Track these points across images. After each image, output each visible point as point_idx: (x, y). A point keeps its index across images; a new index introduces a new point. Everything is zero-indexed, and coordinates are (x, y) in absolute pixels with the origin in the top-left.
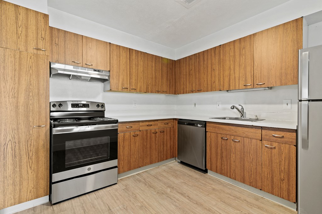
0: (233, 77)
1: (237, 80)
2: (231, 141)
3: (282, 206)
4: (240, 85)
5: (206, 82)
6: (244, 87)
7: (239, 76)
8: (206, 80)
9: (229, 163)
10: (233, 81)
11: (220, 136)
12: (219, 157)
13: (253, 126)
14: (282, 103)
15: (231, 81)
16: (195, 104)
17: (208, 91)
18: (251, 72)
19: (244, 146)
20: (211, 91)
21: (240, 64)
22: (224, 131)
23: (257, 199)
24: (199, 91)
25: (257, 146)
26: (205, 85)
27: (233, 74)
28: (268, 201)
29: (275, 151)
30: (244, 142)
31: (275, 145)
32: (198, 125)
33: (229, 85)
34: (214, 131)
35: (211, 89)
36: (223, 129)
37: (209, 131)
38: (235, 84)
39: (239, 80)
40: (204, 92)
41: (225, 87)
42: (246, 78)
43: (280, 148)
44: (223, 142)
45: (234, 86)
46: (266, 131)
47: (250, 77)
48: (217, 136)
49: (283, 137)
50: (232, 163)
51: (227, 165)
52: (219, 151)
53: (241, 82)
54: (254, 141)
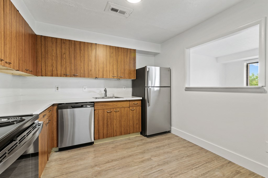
0: (106, 70)
1: (108, 72)
2: (114, 112)
3: (137, 136)
4: (110, 76)
5: (83, 69)
6: (112, 77)
7: (110, 70)
8: (83, 67)
9: (112, 127)
10: (106, 72)
11: (106, 111)
12: (105, 126)
13: (126, 100)
14: (122, 88)
15: (104, 72)
16: (58, 88)
17: (85, 77)
18: (116, 69)
19: (121, 113)
20: (88, 77)
21: (110, 63)
22: (109, 106)
23: (129, 139)
24: (75, 76)
25: (127, 111)
26: (81, 72)
27: (106, 67)
28: (132, 138)
29: (135, 111)
30: (121, 111)
31: (135, 108)
32: (87, 106)
33: (103, 75)
34: (101, 108)
35: (88, 75)
36: (108, 105)
37: (97, 109)
38: (107, 74)
39: (109, 72)
40: (80, 77)
41: (100, 75)
42: (113, 72)
43: (136, 110)
44: (108, 114)
45: (106, 76)
46: (131, 102)
47: (116, 72)
48: (104, 112)
49: (137, 104)
50: (115, 126)
51: (111, 129)
52: (105, 122)
53: (110, 74)
54: (126, 109)
